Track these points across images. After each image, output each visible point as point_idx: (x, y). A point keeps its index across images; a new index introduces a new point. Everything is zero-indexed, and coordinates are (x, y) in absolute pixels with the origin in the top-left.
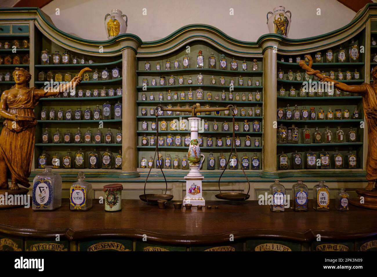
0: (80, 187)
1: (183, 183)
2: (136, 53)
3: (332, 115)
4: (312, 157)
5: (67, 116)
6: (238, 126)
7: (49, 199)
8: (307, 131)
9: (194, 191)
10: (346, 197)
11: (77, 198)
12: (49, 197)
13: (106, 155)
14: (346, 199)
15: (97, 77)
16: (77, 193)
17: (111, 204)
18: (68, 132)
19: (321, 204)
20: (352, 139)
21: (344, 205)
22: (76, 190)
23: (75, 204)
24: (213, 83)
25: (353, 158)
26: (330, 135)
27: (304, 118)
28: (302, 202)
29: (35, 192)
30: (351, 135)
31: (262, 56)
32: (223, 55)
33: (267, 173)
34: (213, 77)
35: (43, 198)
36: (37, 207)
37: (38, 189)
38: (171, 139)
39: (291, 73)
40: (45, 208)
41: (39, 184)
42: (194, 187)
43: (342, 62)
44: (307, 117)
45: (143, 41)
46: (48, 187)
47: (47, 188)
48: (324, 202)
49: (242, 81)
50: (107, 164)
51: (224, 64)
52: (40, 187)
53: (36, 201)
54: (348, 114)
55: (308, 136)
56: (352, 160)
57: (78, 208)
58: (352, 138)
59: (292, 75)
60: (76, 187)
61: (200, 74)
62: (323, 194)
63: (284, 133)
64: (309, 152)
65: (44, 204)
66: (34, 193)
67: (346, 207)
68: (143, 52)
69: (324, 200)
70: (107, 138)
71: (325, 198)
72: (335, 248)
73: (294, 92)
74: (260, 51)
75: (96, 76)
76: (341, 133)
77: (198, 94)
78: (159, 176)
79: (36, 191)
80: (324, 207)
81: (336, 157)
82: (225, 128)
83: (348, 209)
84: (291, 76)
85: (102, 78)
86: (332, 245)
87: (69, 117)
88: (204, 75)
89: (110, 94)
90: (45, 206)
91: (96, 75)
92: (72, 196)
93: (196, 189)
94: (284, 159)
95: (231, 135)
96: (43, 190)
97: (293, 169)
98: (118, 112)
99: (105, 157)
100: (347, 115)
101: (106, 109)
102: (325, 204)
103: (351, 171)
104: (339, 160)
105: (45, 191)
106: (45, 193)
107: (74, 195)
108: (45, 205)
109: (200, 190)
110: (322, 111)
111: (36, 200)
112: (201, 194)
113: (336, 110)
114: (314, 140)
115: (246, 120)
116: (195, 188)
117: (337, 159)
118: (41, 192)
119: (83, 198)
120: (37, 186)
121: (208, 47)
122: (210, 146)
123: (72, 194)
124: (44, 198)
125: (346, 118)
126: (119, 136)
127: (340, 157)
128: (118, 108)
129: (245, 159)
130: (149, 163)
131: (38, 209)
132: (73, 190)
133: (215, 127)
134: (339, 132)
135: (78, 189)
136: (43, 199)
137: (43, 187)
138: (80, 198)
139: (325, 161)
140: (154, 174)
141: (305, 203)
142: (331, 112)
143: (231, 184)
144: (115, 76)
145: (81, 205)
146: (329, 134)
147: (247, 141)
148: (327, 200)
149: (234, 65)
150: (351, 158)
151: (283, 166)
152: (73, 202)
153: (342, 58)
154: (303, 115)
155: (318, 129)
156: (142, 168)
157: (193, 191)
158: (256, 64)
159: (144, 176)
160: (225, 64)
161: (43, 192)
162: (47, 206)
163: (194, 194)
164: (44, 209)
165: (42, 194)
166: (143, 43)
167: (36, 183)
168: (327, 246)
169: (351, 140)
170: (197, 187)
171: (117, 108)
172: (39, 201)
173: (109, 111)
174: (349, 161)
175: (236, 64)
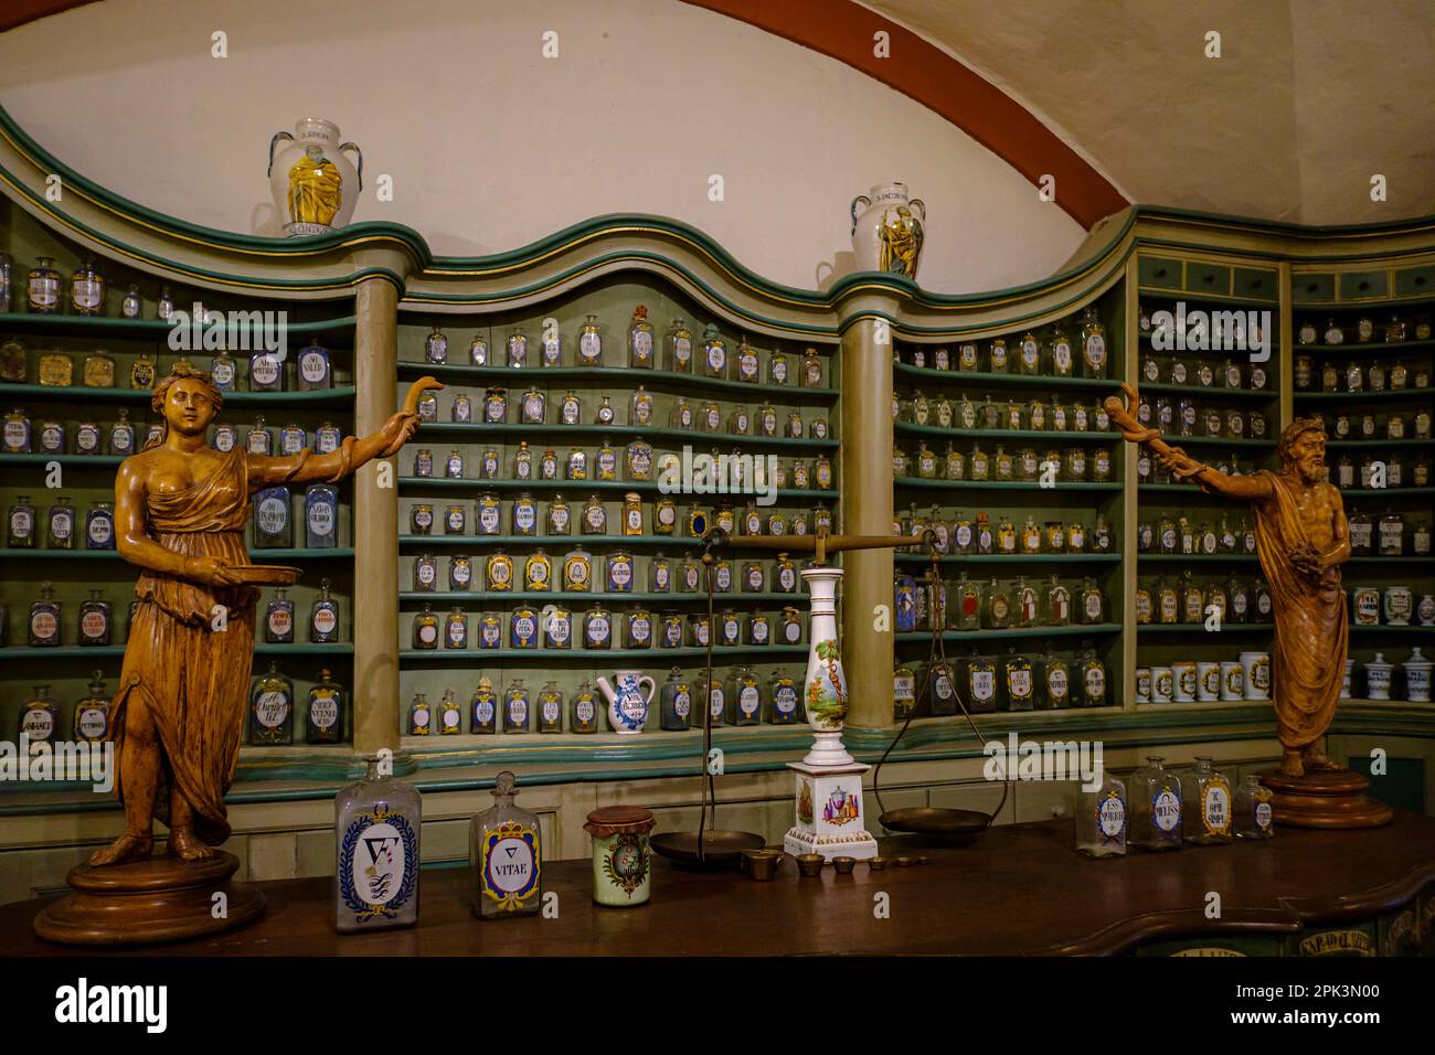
0: (517, 829)
1: (599, 784)
2: (401, 293)
3: (1037, 538)
4: (983, 673)
5: (96, 530)
6: (760, 575)
7: (404, 880)
8: (970, 589)
9: (839, 811)
10: (1266, 799)
11: (507, 871)
12: (405, 875)
13: (268, 688)
14: (1267, 805)
15: (230, 377)
16: (507, 850)
17: (630, 878)
18: (96, 596)
19: (1212, 825)
20: (1090, 614)
21: (1263, 822)
22: (502, 839)
23: (501, 893)
24: (683, 425)
25: (1096, 675)
26: (1034, 602)
27: (960, 546)
28: (1168, 822)
29: (352, 860)
30: (1088, 601)
31: (837, 340)
32: (712, 326)
33: (861, 732)
34: (681, 400)
35: (380, 881)
36: (359, 918)
37: (361, 846)
38: (530, 622)
39: (923, 401)
40: (389, 917)
41: (364, 828)
42: (838, 798)
43: (1064, 375)
44: (967, 546)
45: (433, 253)
46: (403, 836)
47: (396, 839)
48: (1218, 819)
49: (773, 419)
50: (275, 724)
51: (716, 357)
52: (369, 842)
53: (356, 893)
54: (1081, 536)
55: (970, 605)
56: (1094, 679)
57: (511, 904)
58: (1091, 610)
59: (925, 408)
60: (504, 829)
61: (642, 388)
62: (1215, 795)
63: (908, 597)
64: (974, 659)
65: (388, 903)
66: (347, 863)
67: (1268, 827)
68: (425, 295)
69: (1220, 814)
70: (276, 623)
71: (1220, 806)
72: (1343, 943)
73: (931, 462)
74: (833, 322)
75: (227, 373)
76: (1061, 593)
77: (635, 461)
78: (489, 763)
79: (355, 857)
80: (1218, 833)
81: (1050, 673)
82: (719, 580)
83: (1271, 832)
84: (922, 410)
85: (252, 382)
86: (1337, 934)
87: (103, 534)
88: (655, 394)
89: (288, 446)
90: (391, 911)
91: (228, 369)
92: (488, 863)
93: (845, 806)
94: (905, 683)
95: (738, 605)
96: (384, 849)
97: (929, 714)
98: (323, 518)
99: (267, 695)
100: (1077, 539)
101: (271, 507)
102: (1221, 825)
103: (1093, 715)
104: (1058, 678)
105: (389, 854)
106: (390, 860)
107: (499, 857)
108: (390, 905)
109: (857, 807)
110: (1010, 526)
111: (354, 890)
112: (860, 820)
113: (1048, 525)
114: (986, 620)
115: (785, 554)
116: (843, 802)
117: (1052, 678)
118: (375, 858)
119: (529, 868)
120: (356, 838)
121: (662, 296)
122: (674, 644)
123: (488, 856)
124: (384, 881)
125: (1073, 550)
126: (326, 614)
127: (1063, 673)
128: (324, 505)
129: (786, 687)
130: (446, 715)
131: (364, 925)
132: (494, 841)
133: (691, 578)
134: (1057, 594)
135: (511, 837)
136: (380, 885)
137: (383, 840)
138: (520, 870)
139: (1020, 686)
140: (468, 758)
141: (1177, 826)
142: (1035, 529)
143: (761, 777)
144: (314, 376)
145: (522, 892)
146: (1029, 600)
147: (789, 626)
148: (1225, 812)
149: (749, 364)
150: (1090, 672)
151: (902, 707)
152: (492, 885)
153: (1062, 362)
154: (959, 538)
155: (997, 582)
156: (420, 734)
157: (836, 813)
158: (817, 365)
159: (430, 765)
160: (723, 359)
161: (382, 857)
162: (397, 911)
163: (839, 821)
164: (385, 921)
165: (377, 867)
166: (435, 260)
167: (355, 826)
168: (1325, 939)
169: (1090, 618)
170: (847, 800)
171: (316, 501)
172: (364, 891)
173: (282, 515)
174: (1087, 684)
175: (754, 361)
